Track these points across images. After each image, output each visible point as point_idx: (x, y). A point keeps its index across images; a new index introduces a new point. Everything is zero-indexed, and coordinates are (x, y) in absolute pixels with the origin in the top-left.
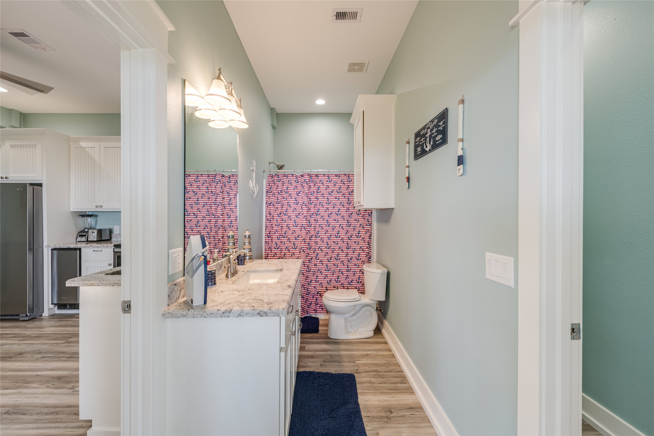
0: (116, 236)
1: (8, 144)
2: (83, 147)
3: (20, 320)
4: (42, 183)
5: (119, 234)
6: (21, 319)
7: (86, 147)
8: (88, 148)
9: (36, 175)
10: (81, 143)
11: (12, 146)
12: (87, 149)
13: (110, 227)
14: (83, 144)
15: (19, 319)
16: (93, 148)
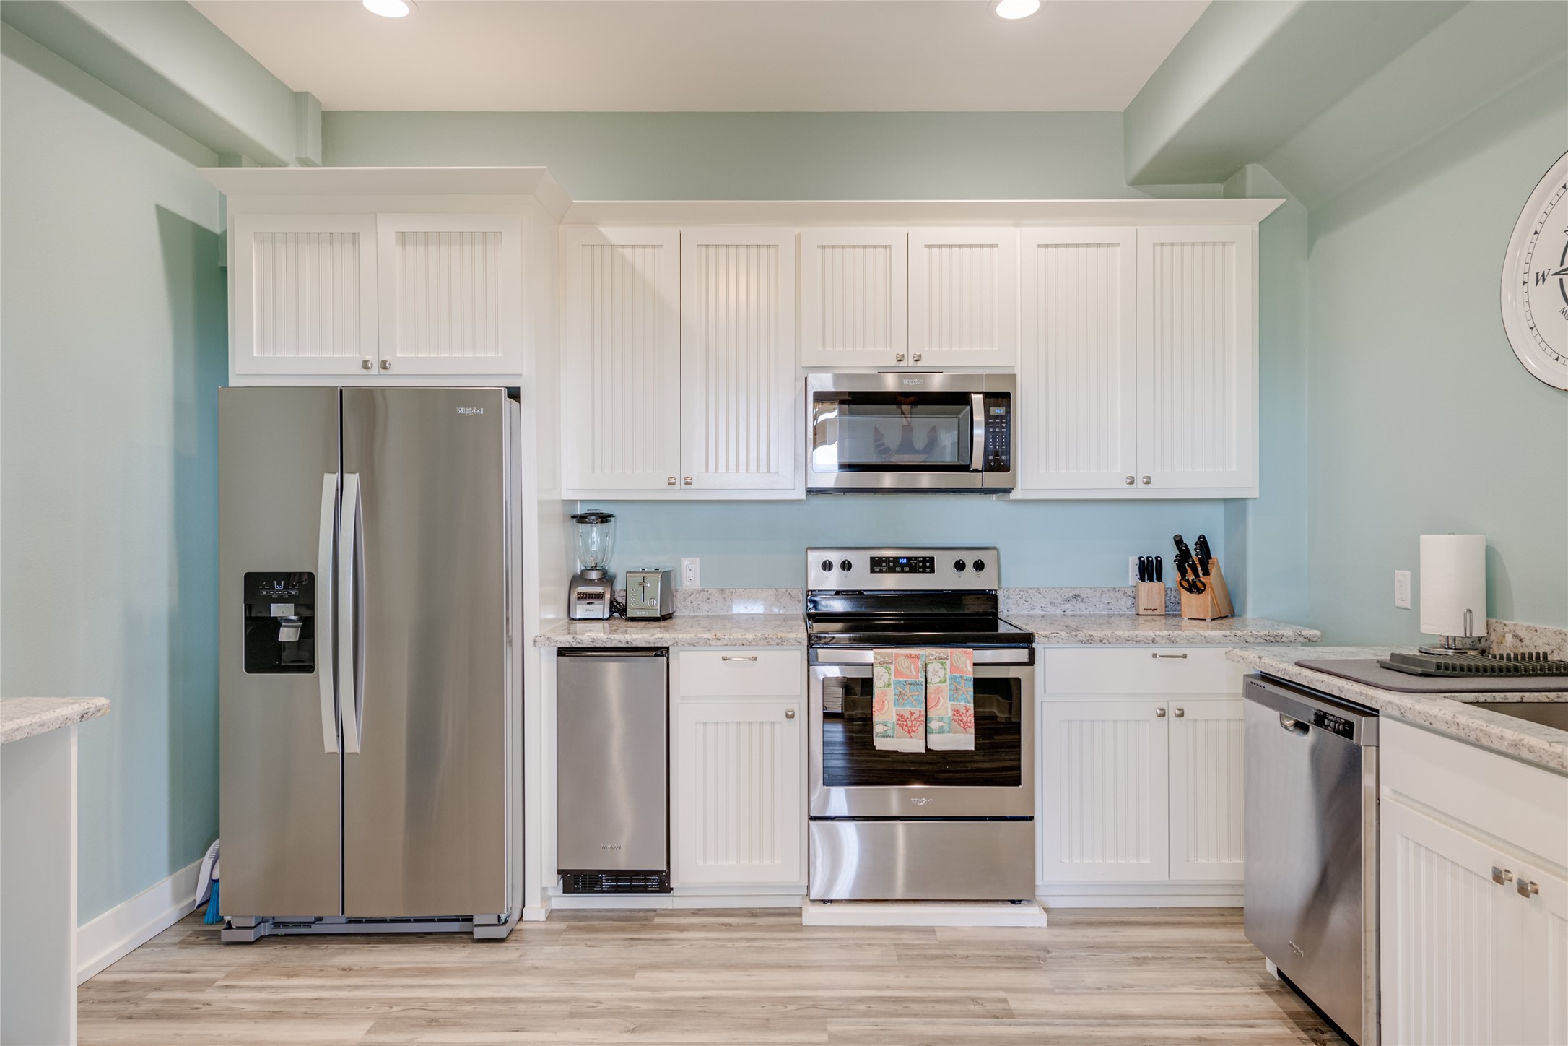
0: (689, 599)
1: (387, 230)
2: (613, 246)
3: (476, 936)
4: (519, 388)
5: (703, 590)
6: (479, 932)
7: (623, 246)
8: (633, 246)
9: (501, 355)
10: (604, 230)
11: (403, 238)
12: (628, 252)
13: (665, 563)
14: (614, 233)
15: (472, 933)
16: (654, 247)
